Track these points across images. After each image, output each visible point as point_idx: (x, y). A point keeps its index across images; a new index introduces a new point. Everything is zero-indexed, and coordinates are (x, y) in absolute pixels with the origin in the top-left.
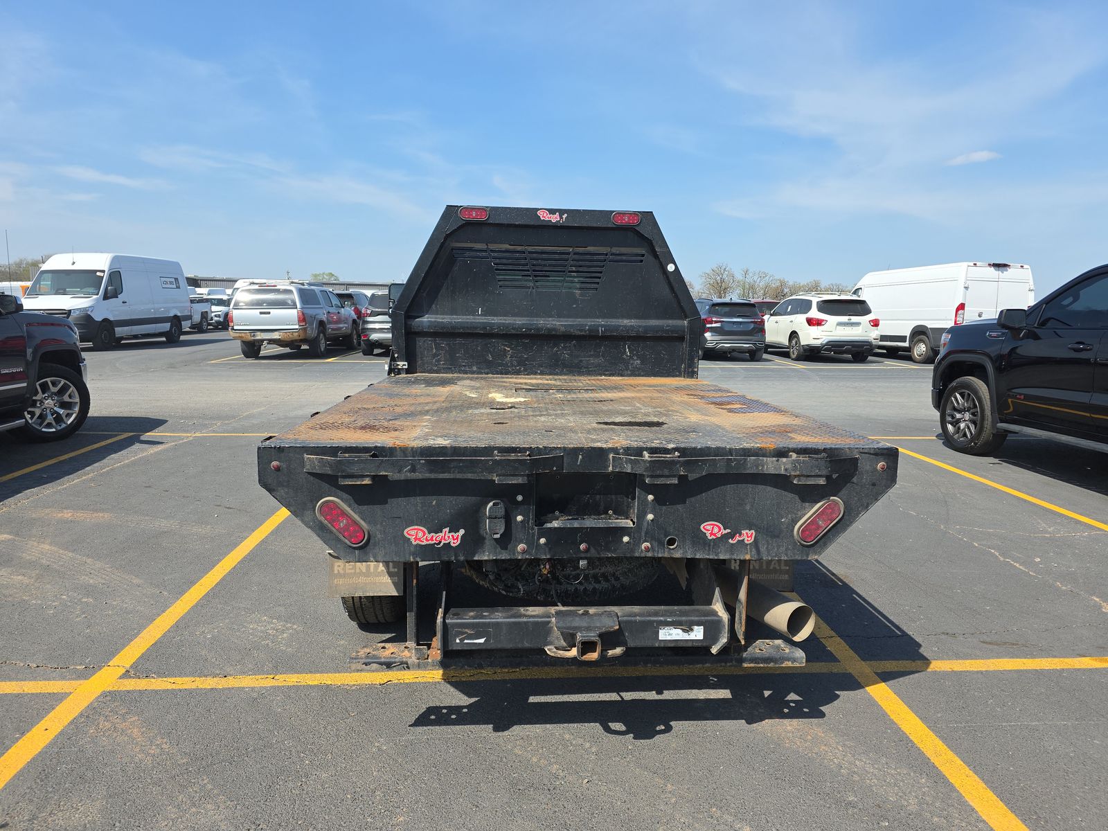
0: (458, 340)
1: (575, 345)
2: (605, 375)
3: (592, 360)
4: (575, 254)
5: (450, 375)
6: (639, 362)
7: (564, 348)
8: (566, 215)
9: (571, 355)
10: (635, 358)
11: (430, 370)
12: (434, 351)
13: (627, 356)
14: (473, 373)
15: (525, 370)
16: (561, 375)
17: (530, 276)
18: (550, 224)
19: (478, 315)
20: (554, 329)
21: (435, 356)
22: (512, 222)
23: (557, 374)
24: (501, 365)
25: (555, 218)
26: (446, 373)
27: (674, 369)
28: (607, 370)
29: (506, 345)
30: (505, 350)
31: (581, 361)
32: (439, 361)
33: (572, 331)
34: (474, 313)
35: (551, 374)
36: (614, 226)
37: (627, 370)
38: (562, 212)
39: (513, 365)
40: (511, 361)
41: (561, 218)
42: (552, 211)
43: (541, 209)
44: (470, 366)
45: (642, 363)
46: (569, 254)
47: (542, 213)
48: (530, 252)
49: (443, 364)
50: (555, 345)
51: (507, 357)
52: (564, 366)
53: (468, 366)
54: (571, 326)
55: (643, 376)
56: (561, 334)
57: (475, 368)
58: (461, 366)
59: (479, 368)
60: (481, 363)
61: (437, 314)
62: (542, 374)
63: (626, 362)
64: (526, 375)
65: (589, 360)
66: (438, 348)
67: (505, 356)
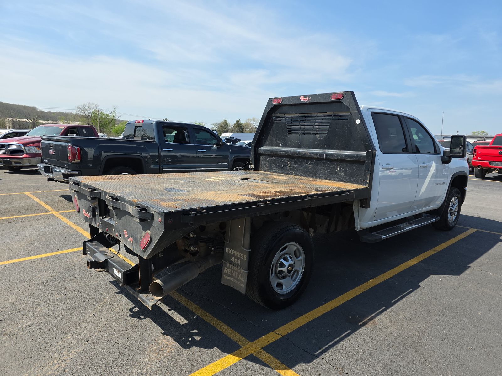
0: (273, 158)
1: (315, 163)
2: (327, 179)
3: (322, 171)
4: (318, 116)
5: (269, 173)
6: (343, 174)
7: (311, 163)
8: (311, 97)
9: (313, 167)
10: (341, 172)
12: (265, 162)
13: (338, 170)
14: (276, 172)
15: (295, 173)
16: (308, 177)
17: (299, 128)
18: (304, 102)
19: (280, 147)
20: (305, 154)
21: (265, 164)
22: (290, 103)
24: (286, 170)
25: (306, 100)
26: (268, 172)
27: (361, 180)
28: (328, 177)
29: (288, 161)
30: (288, 163)
31: (317, 171)
32: (266, 166)
33: (313, 155)
34: (278, 146)
36: (331, 101)
37: (337, 178)
38: (309, 96)
39: (290, 171)
40: (290, 169)
41: (309, 99)
42: (305, 96)
43: (301, 96)
45: (345, 175)
46: (315, 116)
47: (301, 98)
48: (300, 117)
49: (268, 168)
50: (307, 162)
52: (310, 173)
53: (275, 169)
54: (313, 153)
55: (345, 182)
56: (308, 156)
57: (277, 171)
58: (273, 169)
59: (279, 171)
60: (279, 168)
61: (267, 146)
62: (301, 176)
63: (337, 174)
64: (295, 175)
65: (320, 171)
66: (267, 161)
67: (288, 166)
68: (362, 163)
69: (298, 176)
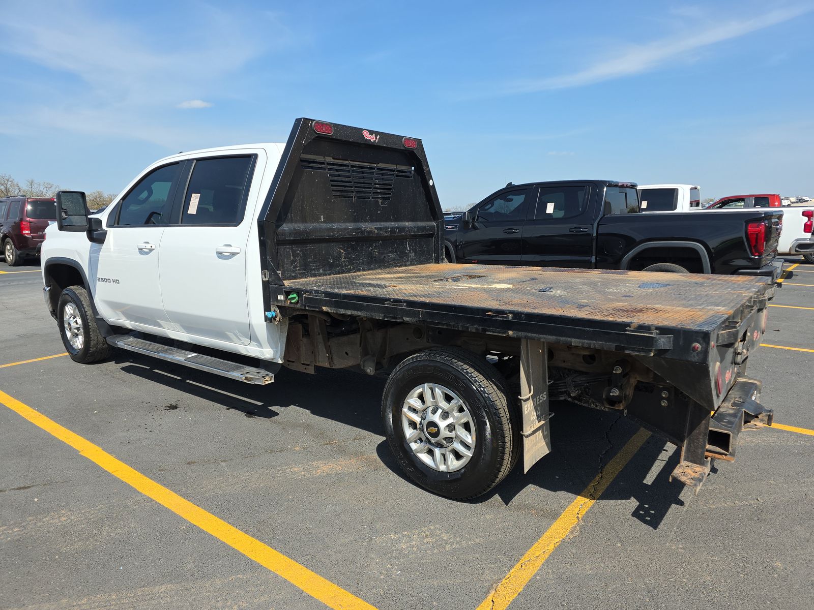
0: (310, 247)
1: (381, 245)
2: (398, 267)
4: (377, 169)
5: (304, 280)
6: (414, 255)
8: (379, 137)
9: (379, 253)
10: (412, 252)
11: (290, 277)
12: (292, 258)
13: (408, 250)
14: (320, 275)
16: (374, 269)
17: (353, 186)
18: (370, 143)
19: (321, 222)
20: (371, 232)
21: (293, 262)
22: (347, 139)
23: (372, 269)
24: (339, 266)
25: (372, 138)
26: (301, 278)
27: (429, 258)
28: (398, 263)
29: (340, 248)
30: (340, 252)
31: (385, 257)
32: (295, 267)
33: (381, 232)
34: (317, 220)
35: (369, 270)
36: (403, 149)
37: (407, 262)
39: (346, 265)
40: (345, 261)
41: (376, 139)
42: (371, 132)
43: (365, 130)
44: (318, 269)
46: (374, 169)
47: (365, 133)
48: (352, 166)
49: (299, 270)
50: (371, 246)
51: (342, 258)
52: (376, 262)
53: (317, 269)
54: (381, 229)
55: (416, 265)
56: (375, 235)
57: (321, 271)
58: (312, 270)
59: (324, 270)
60: (325, 265)
61: (291, 221)
62: (364, 270)
63: (407, 255)
64: (355, 272)
65: (389, 256)
66: (295, 255)
67: (341, 257)
68: (431, 236)
69: (359, 271)
